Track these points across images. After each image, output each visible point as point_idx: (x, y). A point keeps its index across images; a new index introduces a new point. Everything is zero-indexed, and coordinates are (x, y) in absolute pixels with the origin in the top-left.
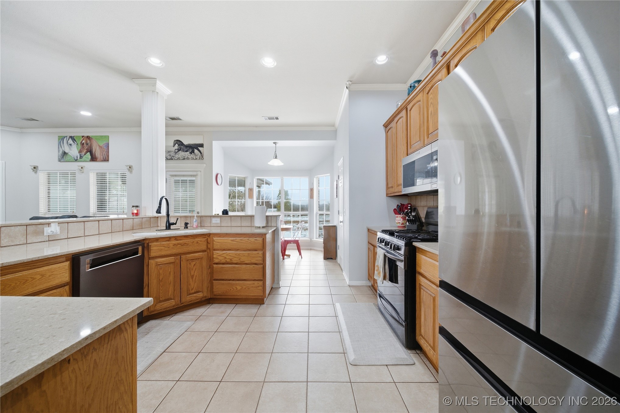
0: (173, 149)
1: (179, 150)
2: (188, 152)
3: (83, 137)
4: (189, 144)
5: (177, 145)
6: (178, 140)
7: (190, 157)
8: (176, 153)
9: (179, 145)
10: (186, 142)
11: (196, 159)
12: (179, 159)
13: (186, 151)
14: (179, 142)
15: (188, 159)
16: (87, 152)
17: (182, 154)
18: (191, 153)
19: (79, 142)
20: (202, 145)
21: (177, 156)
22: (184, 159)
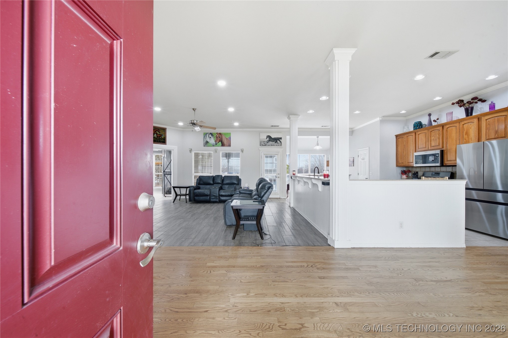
0: (266, 140)
1: (269, 141)
2: (274, 142)
3: (217, 133)
4: (275, 138)
5: (268, 138)
6: (269, 136)
7: (275, 144)
8: (267, 142)
9: (269, 138)
10: (273, 137)
11: (278, 145)
12: (269, 145)
13: (273, 142)
14: (269, 137)
15: (274, 145)
16: (219, 141)
17: (271, 143)
18: (275, 142)
19: (215, 136)
20: (281, 138)
21: (268, 144)
22: (272, 145)
